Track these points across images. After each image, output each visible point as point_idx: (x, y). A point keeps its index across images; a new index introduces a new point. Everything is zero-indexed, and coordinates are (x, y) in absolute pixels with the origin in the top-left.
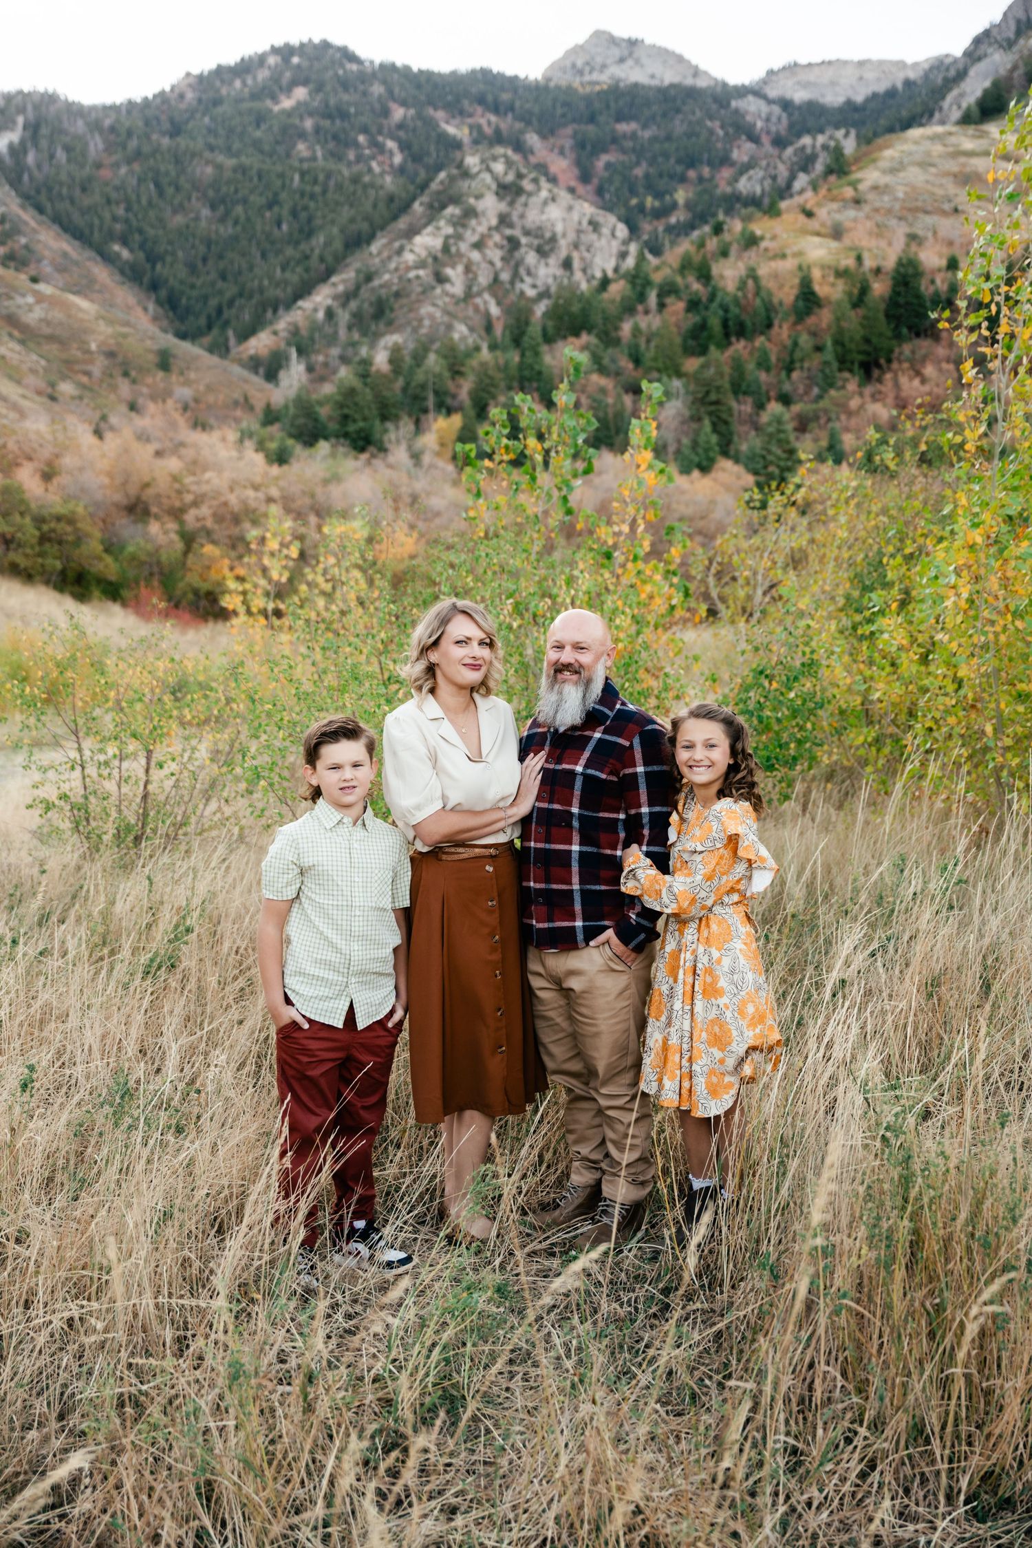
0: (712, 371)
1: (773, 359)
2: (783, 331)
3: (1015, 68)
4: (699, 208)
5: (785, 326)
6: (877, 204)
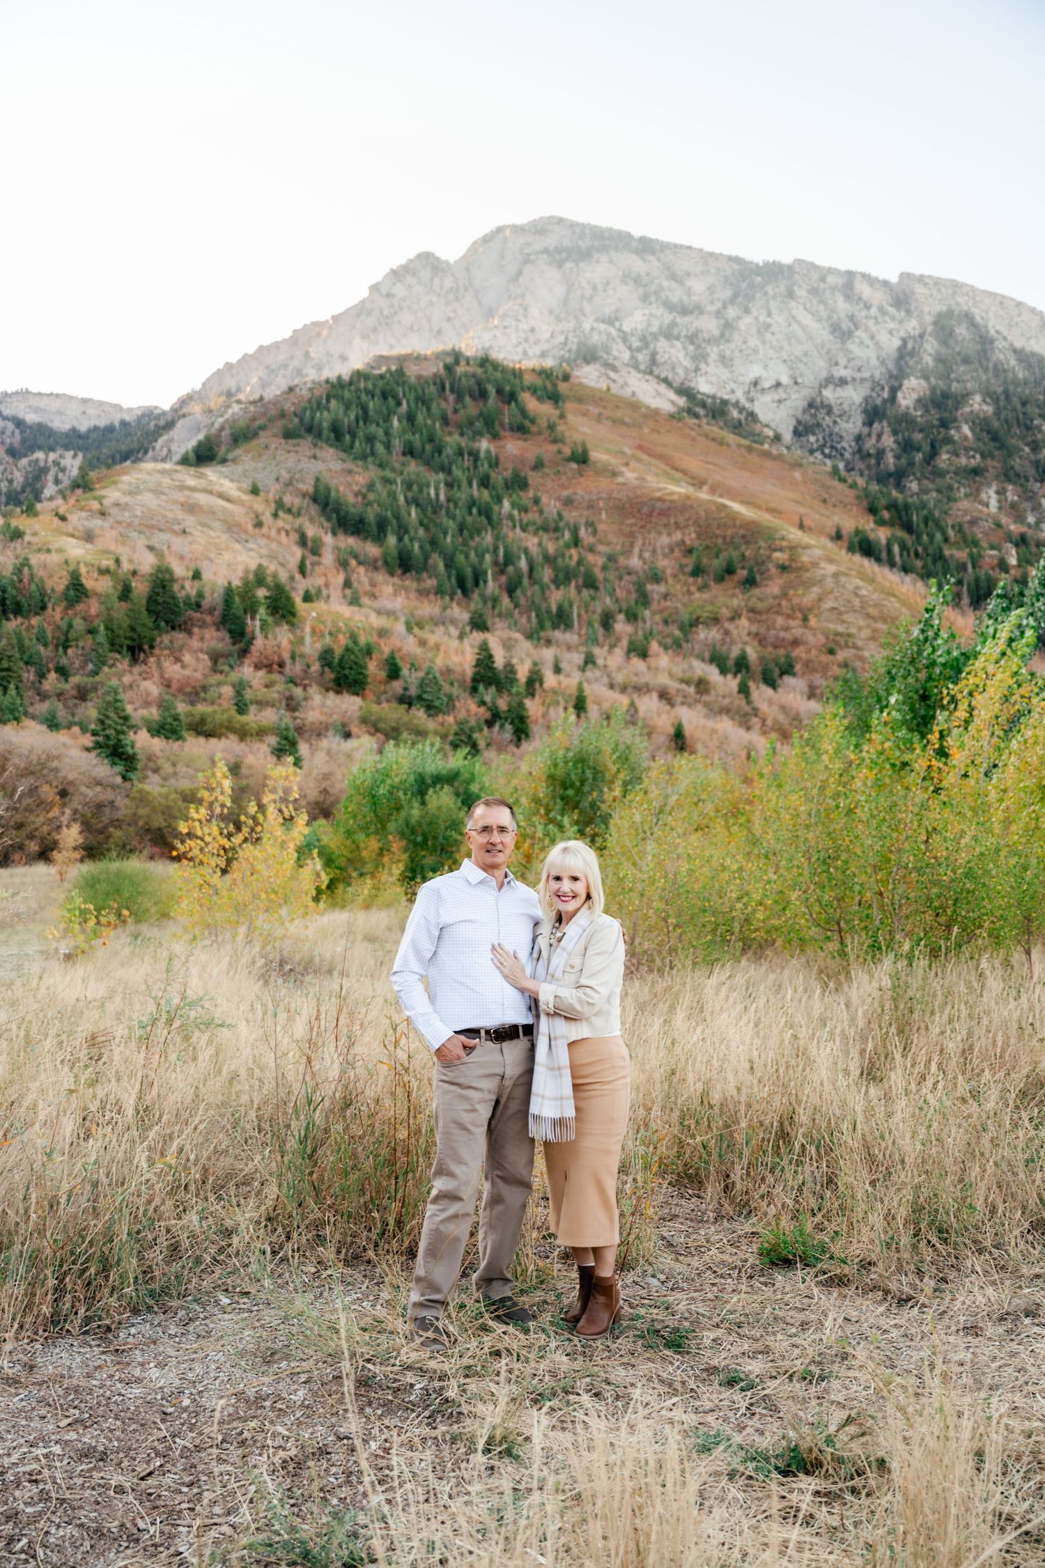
0: (4, 642)
1: (49, 635)
2: (56, 613)
3: (222, 428)
5: (58, 610)
6: (120, 518)
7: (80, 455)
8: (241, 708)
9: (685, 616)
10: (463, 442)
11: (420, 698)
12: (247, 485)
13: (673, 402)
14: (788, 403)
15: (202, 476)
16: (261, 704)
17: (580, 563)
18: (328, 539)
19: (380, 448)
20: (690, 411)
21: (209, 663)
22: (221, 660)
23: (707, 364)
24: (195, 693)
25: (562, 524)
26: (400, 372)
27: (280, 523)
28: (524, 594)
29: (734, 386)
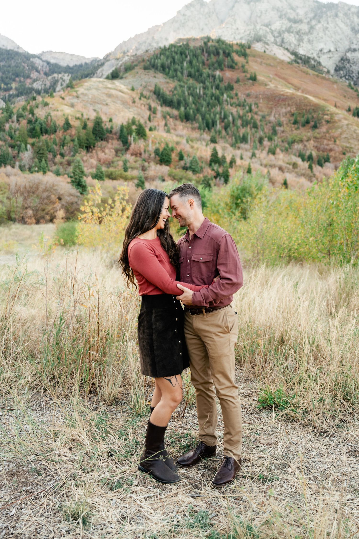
0: (41, 144)
1: (58, 141)
2: (60, 133)
3: (121, 66)
4: (20, 90)
5: (61, 132)
6: (84, 99)
7: (70, 75)
8: (126, 170)
9: (290, 139)
10: (210, 72)
11: (190, 167)
12: (130, 87)
13: (289, 58)
14: (333, 58)
15: (114, 83)
16: (133, 168)
17: (252, 118)
18: (159, 108)
19: (179, 74)
20: (296, 61)
21: (114, 153)
22: (119, 152)
23: (303, 42)
24: (109, 164)
25: (245, 104)
26: (187, 45)
27: (142, 102)
28: (231, 130)
29: (313, 51)
